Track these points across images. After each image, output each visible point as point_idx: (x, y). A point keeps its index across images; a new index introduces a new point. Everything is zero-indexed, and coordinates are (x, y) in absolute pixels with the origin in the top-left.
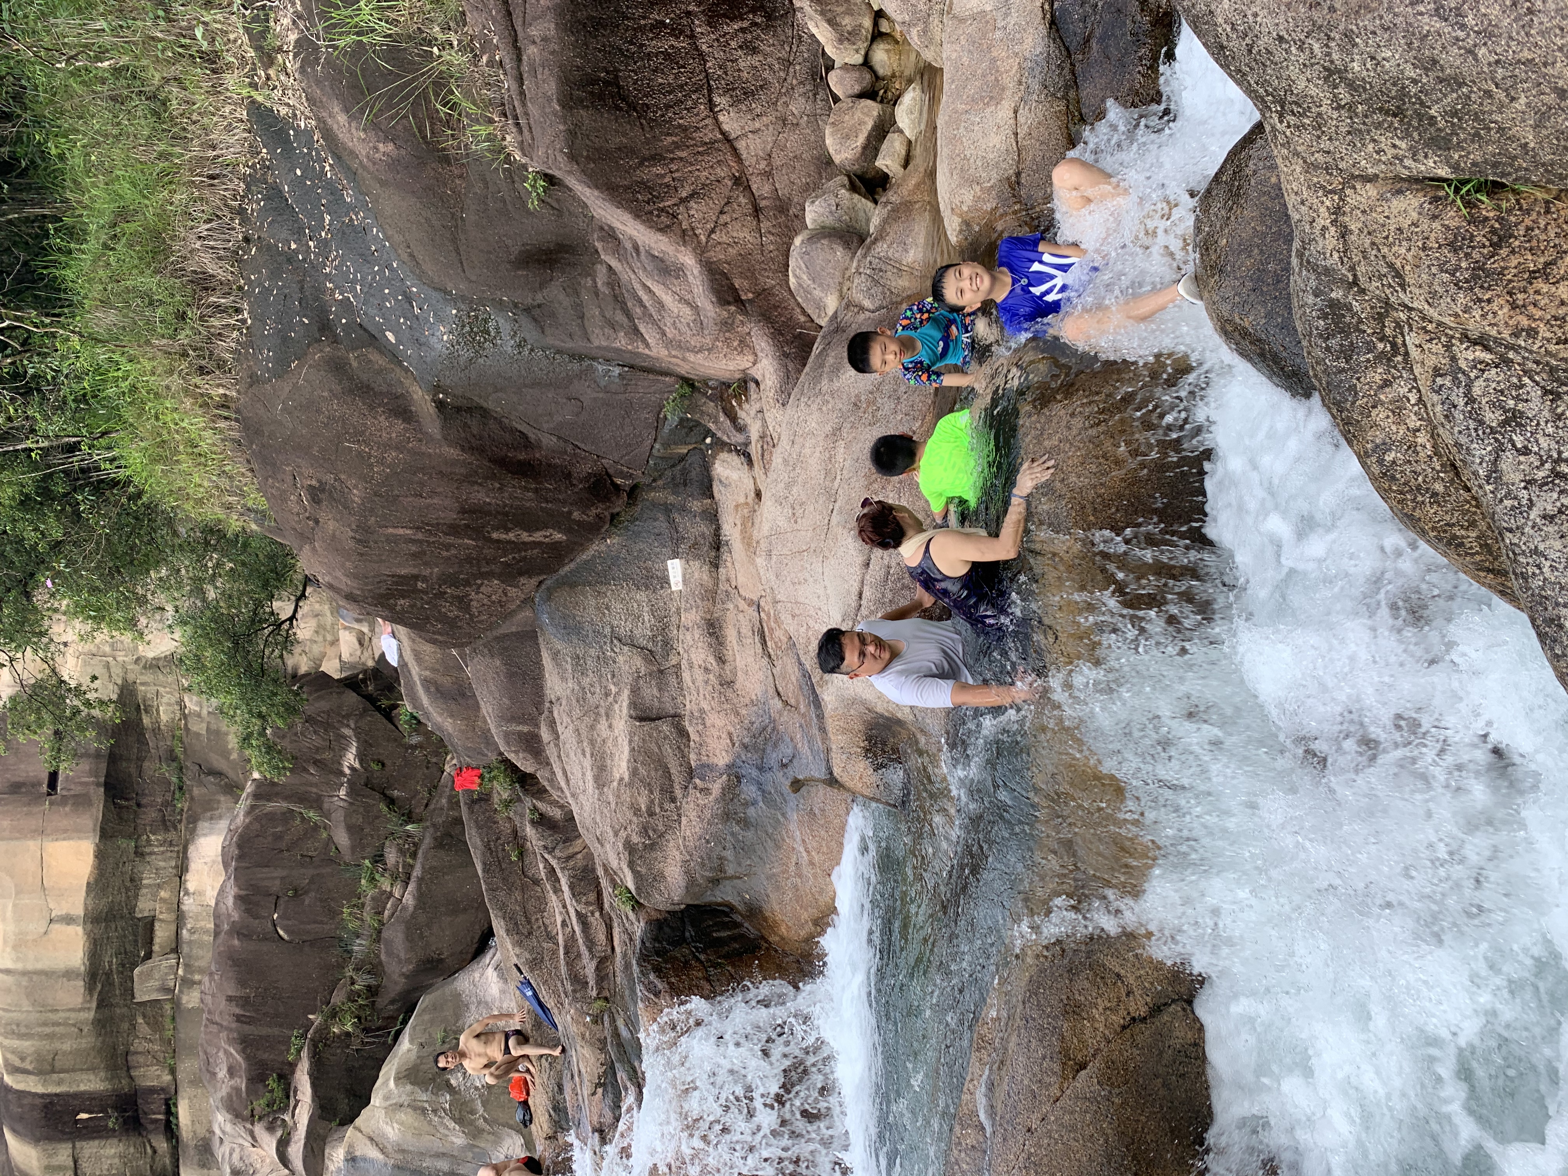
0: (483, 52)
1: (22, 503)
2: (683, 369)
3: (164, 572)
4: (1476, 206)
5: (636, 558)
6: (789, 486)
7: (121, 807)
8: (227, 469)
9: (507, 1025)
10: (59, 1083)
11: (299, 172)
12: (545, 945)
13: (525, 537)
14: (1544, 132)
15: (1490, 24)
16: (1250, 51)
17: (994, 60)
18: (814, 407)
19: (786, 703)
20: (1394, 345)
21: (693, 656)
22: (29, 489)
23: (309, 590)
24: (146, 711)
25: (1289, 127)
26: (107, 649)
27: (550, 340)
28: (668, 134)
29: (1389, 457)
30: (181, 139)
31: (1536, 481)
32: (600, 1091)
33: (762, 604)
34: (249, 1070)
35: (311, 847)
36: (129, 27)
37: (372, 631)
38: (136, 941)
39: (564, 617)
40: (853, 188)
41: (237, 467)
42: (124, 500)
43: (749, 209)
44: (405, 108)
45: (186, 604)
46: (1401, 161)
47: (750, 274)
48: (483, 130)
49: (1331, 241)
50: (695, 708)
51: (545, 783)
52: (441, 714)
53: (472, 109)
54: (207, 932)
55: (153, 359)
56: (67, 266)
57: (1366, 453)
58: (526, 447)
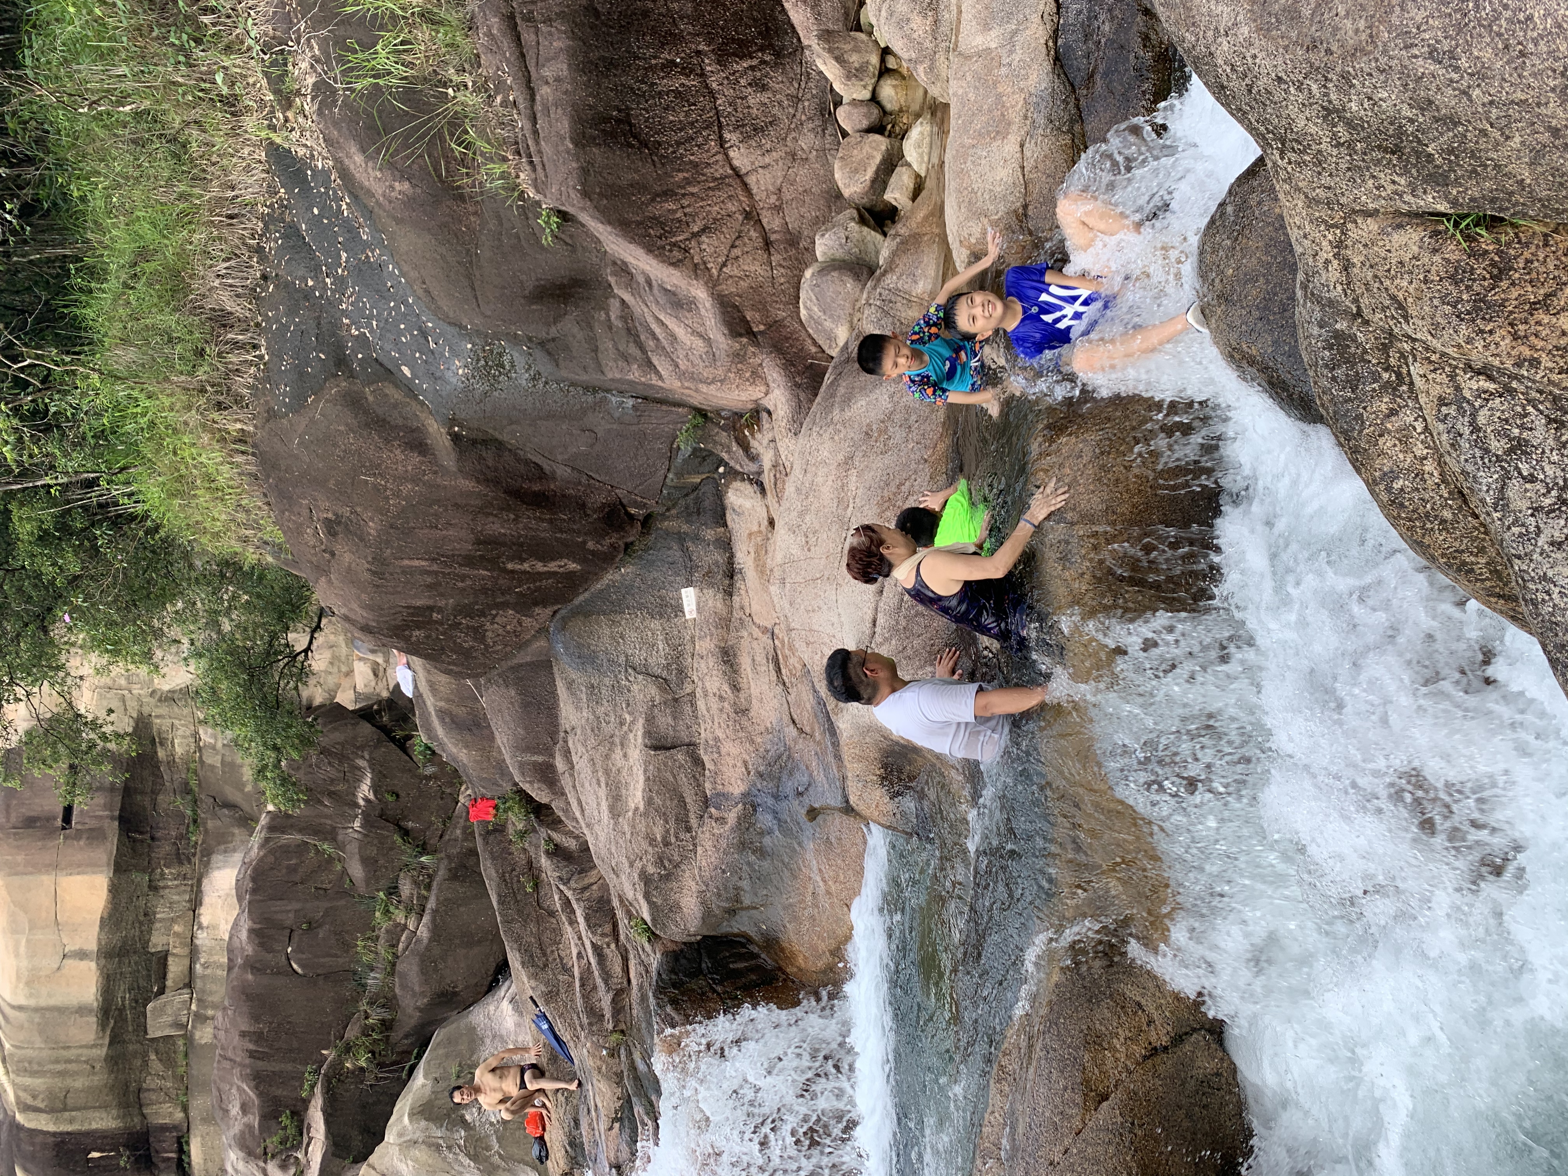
0: (497, 93)
1: (40, 538)
2: (696, 400)
3: (180, 605)
4: (1476, 240)
5: (651, 586)
6: (801, 514)
7: (135, 840)
8: (243, 503)
9: (522, 1059)
10: (71, 1122)
11: (316, 211)
12: (560, 977)
13: (540, 567)
14: (1540, 169)
15: (1483, 67)
16: (1250, 91)
17: (999, 96)
18: (826, 436)
19: (801, 731)
20: (1399, 375)
21: (708, 684)
22: (48, 525)
23: (324, 621)
24: (162, 744)
25: (1290, 163)
26: (123, 682)
27: (564, 373)
28: (679, 171)
29: (1397, 485)
30: (201, 180)
31: (1543, 508)
32: (617, 1125)
33: (776, 631)
34: (261, 1107)
35: (326, 880)
36: (150, 73)
37: (387, 661)
38: (149, 976)
39: (579, 646)
40: (862, 221)
41: (254, 501)
42: (141, 533)
43: (759, 242)
44: (421, 148)
45: (201, 637)
46: (1401, 196)
47: (762, 307)
48: (497, 169)
49: (1334, 273)
50: (710, 736)
51: (560, 814)
52: (456, 745)
53: (486, 148)
54: (220, 966)
55: (171, 395)
56: (88, 305)
57: (1374, 481)
58: (540, 478)
